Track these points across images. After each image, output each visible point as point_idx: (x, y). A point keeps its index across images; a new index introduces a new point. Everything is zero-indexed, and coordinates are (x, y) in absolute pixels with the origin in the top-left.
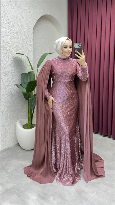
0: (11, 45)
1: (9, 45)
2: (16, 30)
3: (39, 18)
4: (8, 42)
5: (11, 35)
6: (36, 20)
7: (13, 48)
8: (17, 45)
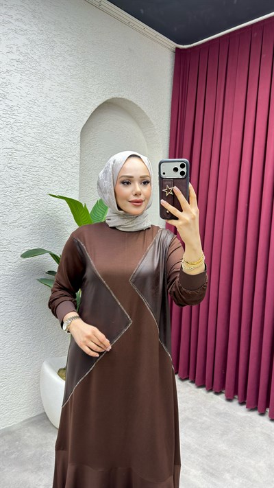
0: (18, 172)
1: (12, 174)
2: (33, 135)
3: (97, 105)
4: (9, 165)
5: (19, 147)
6: (90, 112)
7: (22, 182)
8: (35, 173)
